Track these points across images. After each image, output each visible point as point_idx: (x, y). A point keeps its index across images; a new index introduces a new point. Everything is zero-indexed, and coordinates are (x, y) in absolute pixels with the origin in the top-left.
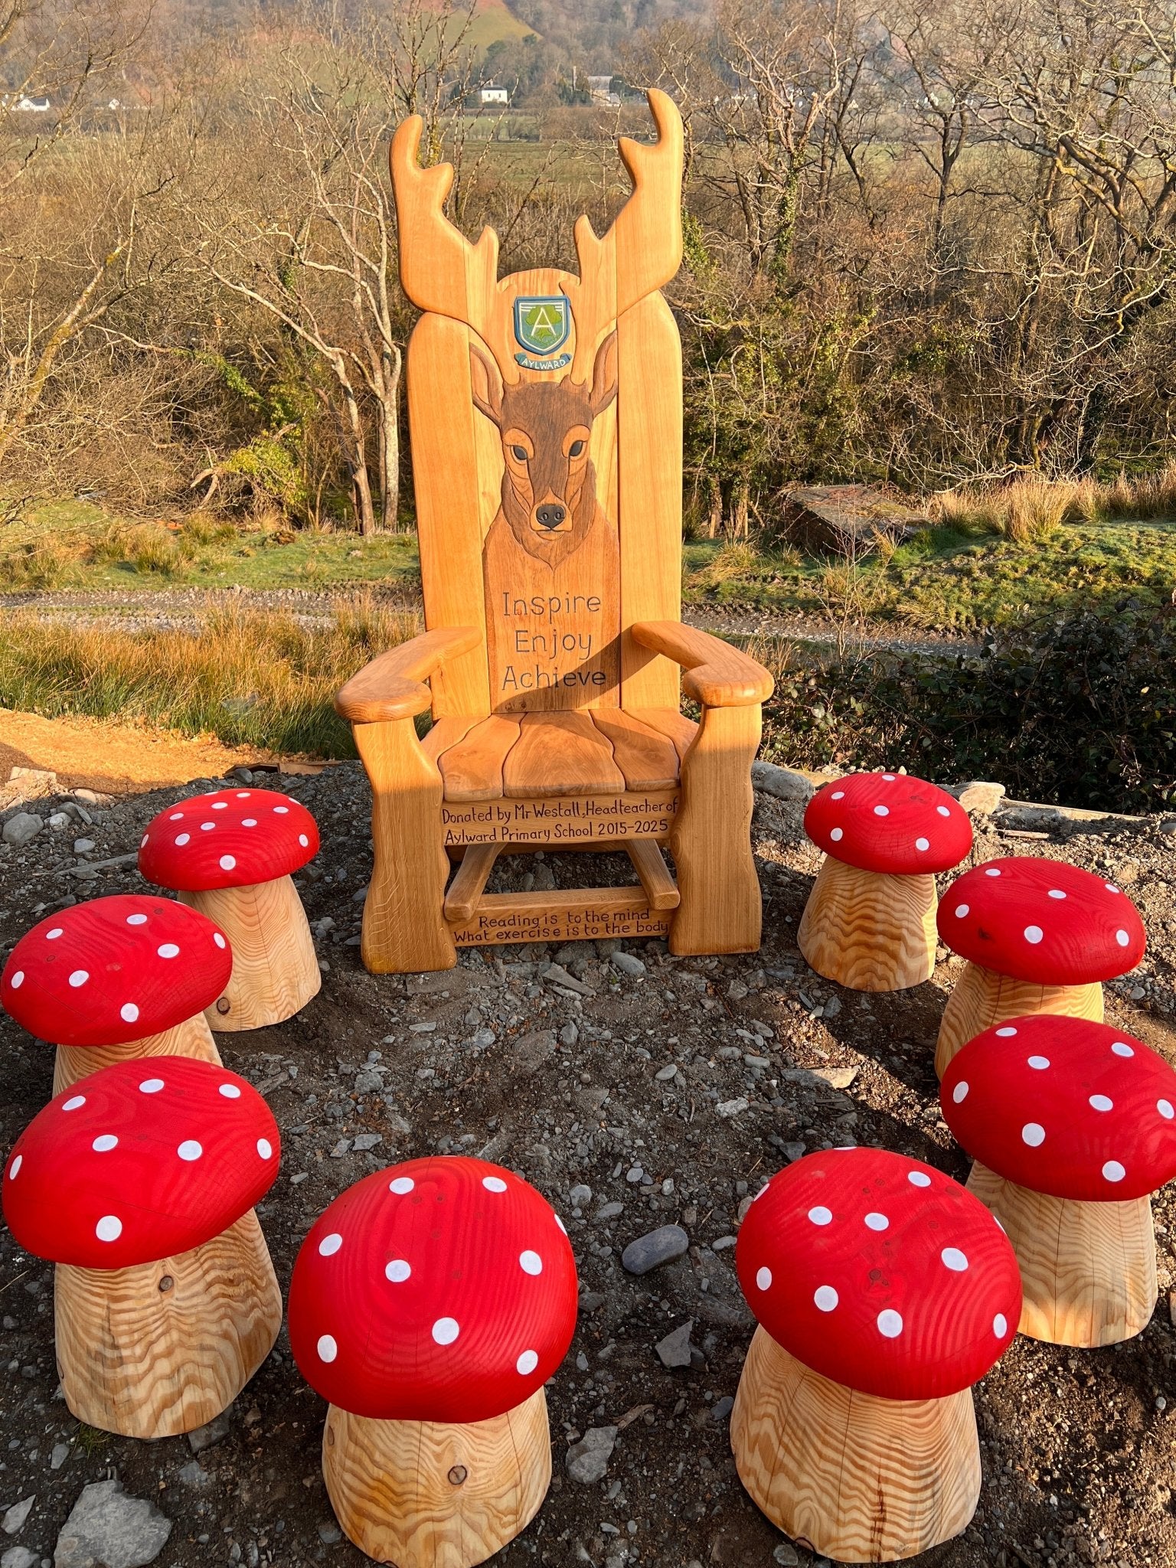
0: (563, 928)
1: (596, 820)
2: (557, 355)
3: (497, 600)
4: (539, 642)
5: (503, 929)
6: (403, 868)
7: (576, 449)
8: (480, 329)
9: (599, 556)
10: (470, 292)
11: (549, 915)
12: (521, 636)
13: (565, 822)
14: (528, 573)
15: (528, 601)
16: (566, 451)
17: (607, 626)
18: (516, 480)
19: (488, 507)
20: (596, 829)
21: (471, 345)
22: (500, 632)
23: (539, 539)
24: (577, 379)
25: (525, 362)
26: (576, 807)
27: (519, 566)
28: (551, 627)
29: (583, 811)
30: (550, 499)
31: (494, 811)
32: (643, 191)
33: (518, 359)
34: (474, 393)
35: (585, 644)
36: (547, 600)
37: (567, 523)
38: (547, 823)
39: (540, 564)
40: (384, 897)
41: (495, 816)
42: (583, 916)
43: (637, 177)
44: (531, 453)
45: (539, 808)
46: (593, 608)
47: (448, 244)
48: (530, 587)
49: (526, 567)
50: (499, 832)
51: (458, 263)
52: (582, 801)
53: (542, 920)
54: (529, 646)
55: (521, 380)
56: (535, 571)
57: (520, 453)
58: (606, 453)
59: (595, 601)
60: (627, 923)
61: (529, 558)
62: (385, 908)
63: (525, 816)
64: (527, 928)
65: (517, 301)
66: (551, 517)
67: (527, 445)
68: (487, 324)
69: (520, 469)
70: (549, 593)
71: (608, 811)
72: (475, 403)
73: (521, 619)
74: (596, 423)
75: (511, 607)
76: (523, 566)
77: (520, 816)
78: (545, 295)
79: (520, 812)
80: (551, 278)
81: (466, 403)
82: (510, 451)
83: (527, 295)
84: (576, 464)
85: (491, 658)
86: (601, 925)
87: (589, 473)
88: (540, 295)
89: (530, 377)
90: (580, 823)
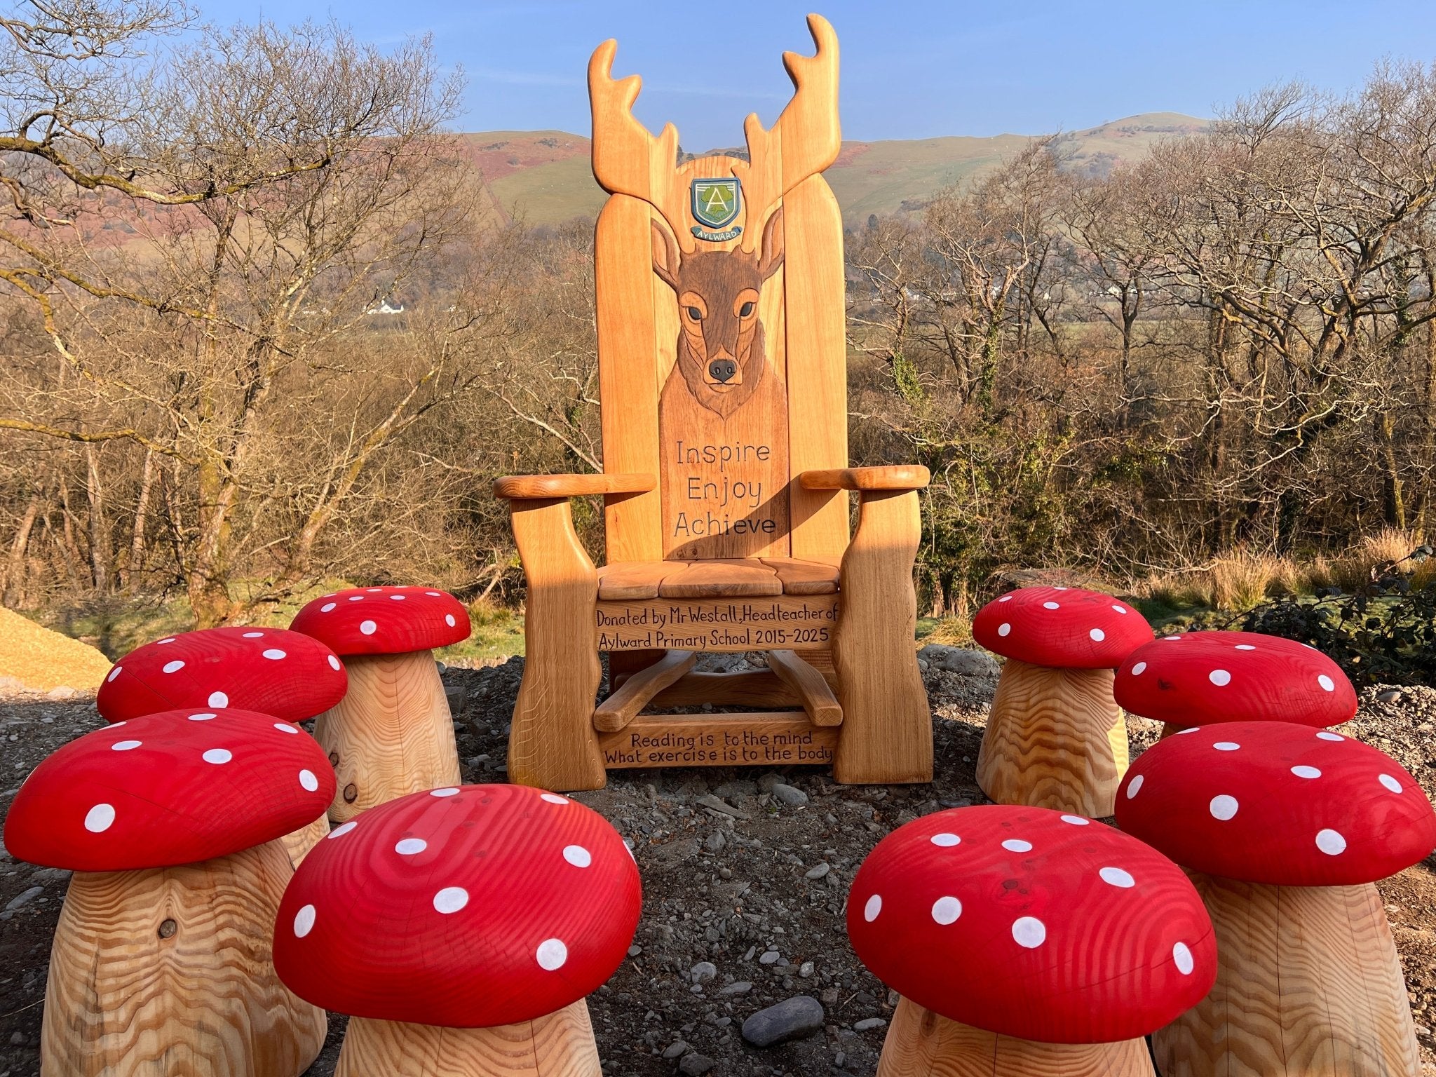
0: (720, 751)
1: (754, 626)
2: (729, 228)
3: (671, 448)
4: (711, 489)
5: (656, 750)
6: (554, 670)
7: (746, 310)
8: (661, 206)
9: (768, 407)
10: (653, 175)
11: (704, 735)
12: (694, 483)
13: (721, 627)
14: (701, 423)
15: (701, 450)
16: (737, 309)
17: (775, 474)
18: (691, 338)
19: (664, 363)
20: (754, 637)
21: (652, 220)
22: (673, 478)
23: (711, 392)
24: (746, 248)
25: (700, 234)
26: (732, 611)
27: (693, 417)
28: (722, 475)
29: (739, 616)
30: (722, 355)
31: (650, 613)
32: (804, 91)
33: (694, 232)
34: (654, 261)
35: (755, 492)
36: (718, 448)
37: (738, 377)
38: (703, 628)
39: (711, 415)
40: (533, 701)
41: (650, 620)
42: (741, 737)
43: (799, 80)
44: (704, 314)
45: (695, 612)
46: (763, 457)
47: (633, 137)
48: (702, 436)
49: (698, 418)
50: (654, 636)
51: (643, 153)
52: (739, 604)
53: (698, 740)
54: (701, 493)
55: (697, 249)
56: (707, 421)
57: (694, 313)
58: (774, 314)
59: (764, 450)
60: (789, 747)
61: (702, 410)
62: (533, 714)
63: (681, 620)
64: (681, 749)
65: (695, 182)
66: (722, 372)
67: (701, 306)
68: (667, 202)
69: (694, 328)
70: (720, 442)
71: (765, 616)
72: (655, 270)
73: (694, 467)
74: (765, 287)
75: (684, 454)
76: (696, 417)
77: (675, 620)
78: (719, 177)
79: (675, 615)
80: (724, 164)
81: (646, 271)
82: (685, 312)
83: (702, 177)
84: (746, 324)
85: (664, 504)
86: (760, 749)
87: (758, 330)
88: (714, 177)
89: (705, 247)
90: (737, 630)
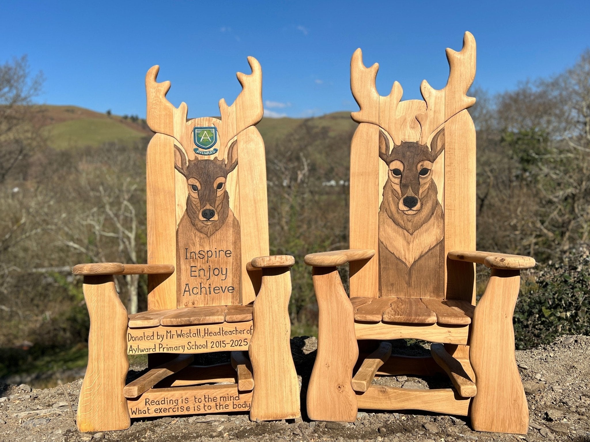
0: (192, 406)
1: (210, 339)
2: (212, 149)
3: (182, 252)
4: (202, 272)
5: (158, 407)
6: (102, 365)
7: (220, 186)
8: (179, 139)
9: (231, 230)
10: (175, 125)
11: (184, 398)
12: (193, 269)
13: (193, 340)
14: (197, 239)
15: (197, 252)
17: (234, 264)
18: (193, 199)
19: (180, 211)
20: (210, 345)
21: (175, 145)
22: (183, 267)
23: (203, 225)
24: (220, 158)
25: (198, 151)
26: (198, 331)
27: (193, 237)
28: (208, 264)
29: (202, 334)
30: (208, 207)
31: (155, 334)
32: (246, 89)
33: (195, 150)
34: (175, 164)
35: (224, 273)
36: (206, 251)
37: (216, 218)
38: (183, 341)
39: (202, 235)
40: (91, 382)
41: (155, 337)
42: (203, 398)
43: (243, 85)
44: (199, 188)
45: (179, 333)
46: (228, 255)
47: (166, 108)
48: (198, 246)
49: (197, 238)
50: (157, 346)
51: (171, 116)
52: (202, 327)
53: (180, 401)
54: (197, 274)
55: (196, 158)
56: (201, 238)
57: (194, 188)
58: (233, 188)
59: (229, 252)
60: (228, 402)
61: (198, 233)
62: (90, 389)
63: (172, 337)
64: (172, 406)
65: (195, 128)
66: (208, 215)
67: (198, 184)
68: (182, 138)
69: (195, 195)
70: (207, 249)
71: (216, 334)
72: (175, 168)
73: (193, 261)
74: (229, 175)
75: (188, 255)
76: (195, 236)
77: (169, 337)
78: (207, 126)
79: (169, 335)
80: (209, 121)
81: (171, 167)
82: (190, 187)
83: (199, 126)
84: (220, 192)
85: (179, 280)
86: (213, 404)
87: (226, 195)
88: (204, 126)
89: (200, 157)
90: (201, 341)
